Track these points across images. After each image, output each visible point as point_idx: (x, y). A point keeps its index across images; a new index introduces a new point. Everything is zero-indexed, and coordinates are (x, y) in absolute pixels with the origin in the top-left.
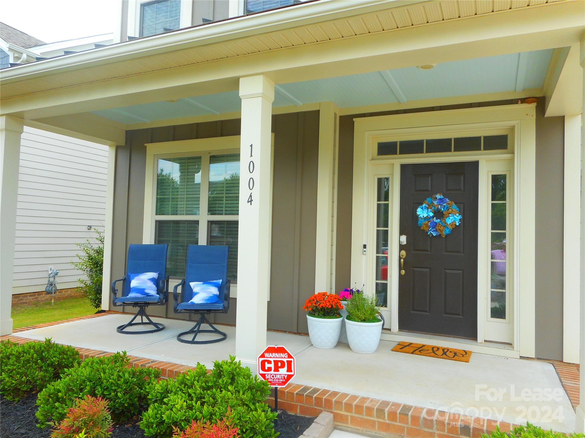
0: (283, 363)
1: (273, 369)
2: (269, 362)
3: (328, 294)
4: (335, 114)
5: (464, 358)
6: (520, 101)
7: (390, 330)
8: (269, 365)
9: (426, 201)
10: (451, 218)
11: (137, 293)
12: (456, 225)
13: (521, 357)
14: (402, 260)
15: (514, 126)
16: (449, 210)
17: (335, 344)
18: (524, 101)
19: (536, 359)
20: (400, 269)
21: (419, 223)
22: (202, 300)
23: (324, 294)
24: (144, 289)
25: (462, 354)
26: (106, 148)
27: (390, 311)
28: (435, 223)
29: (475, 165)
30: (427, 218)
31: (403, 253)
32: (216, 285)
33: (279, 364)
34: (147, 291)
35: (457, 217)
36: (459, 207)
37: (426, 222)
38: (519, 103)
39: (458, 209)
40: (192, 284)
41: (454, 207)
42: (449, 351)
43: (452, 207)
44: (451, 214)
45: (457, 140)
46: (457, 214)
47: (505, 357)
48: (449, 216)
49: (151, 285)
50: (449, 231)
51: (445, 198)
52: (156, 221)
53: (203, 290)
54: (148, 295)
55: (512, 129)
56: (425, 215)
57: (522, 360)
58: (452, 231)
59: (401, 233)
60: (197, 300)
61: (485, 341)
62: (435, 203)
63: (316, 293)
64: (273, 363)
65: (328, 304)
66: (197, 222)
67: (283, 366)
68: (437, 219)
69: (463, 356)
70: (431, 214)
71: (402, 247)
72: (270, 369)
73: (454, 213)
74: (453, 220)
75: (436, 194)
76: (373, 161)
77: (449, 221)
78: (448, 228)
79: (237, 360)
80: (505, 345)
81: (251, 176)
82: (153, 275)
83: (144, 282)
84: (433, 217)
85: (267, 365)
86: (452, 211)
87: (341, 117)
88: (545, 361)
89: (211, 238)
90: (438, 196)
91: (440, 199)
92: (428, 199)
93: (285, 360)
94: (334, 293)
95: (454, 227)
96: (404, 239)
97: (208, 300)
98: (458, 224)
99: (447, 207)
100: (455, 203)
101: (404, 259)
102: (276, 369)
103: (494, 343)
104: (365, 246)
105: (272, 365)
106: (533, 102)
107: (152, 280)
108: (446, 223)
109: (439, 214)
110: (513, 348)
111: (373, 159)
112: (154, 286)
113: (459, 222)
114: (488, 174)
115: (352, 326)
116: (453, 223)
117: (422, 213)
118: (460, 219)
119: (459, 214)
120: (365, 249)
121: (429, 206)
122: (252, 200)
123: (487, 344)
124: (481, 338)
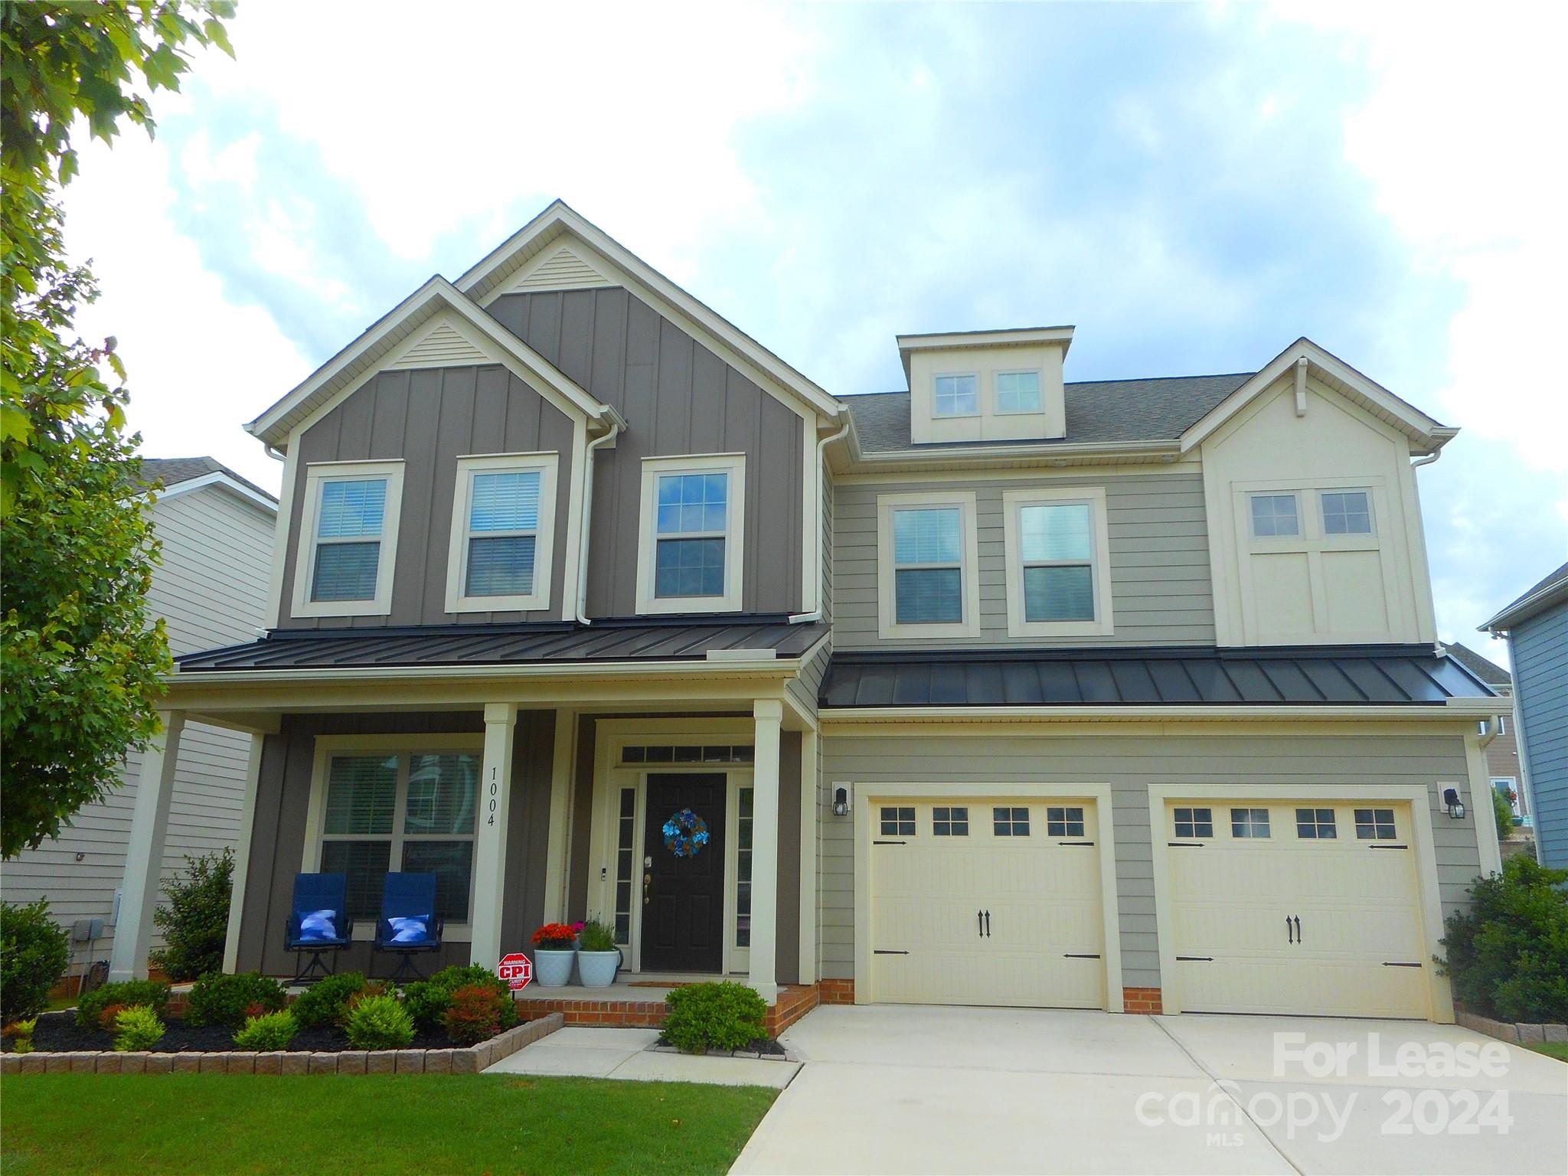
0: (520, 968)
1: (511, 975)
2: (508, 969)
3: (560, 925)
4: (575, 713)
7: (630, 971)
8: (508, 972)
9: (673, 817)
10: (698, 836)
11: (311, 935)
12: (703, 843)
14: (646, 886)
16: (696, 827)
17: (565, 981)
20: (644, 897)
21: (665, 842)
22: (408, 938)
23: (556, 925)
24: (321, 931)
26: (249, 736)
27: (631, 948)
28: (682, 841)
29: (723, 777)
30: (674, 836)
31: (648, 877)
32: (423, 921)
33: (517, 970)
34: (325, 934)
35: (704, 835)
36: (707, 824)
37: (673, 841)
39: (706, 826)
40: (391, 921)
41: (702, 824)
43: (700, 824)
44: (698, 831)
45: (707, 748)
46: (705, 832)
48: (696, 834)
49: (329, 925)
51: (693, 814)
52: (324, 842)
53: (407, 926)
54: (325, 937)
56: (672, 833)
58: (699, 850)
59: (646, 855)
60: (400, 938)
61: (730, 971)
62: (682, 820)
63: (546, 924)
64: (511, 970)
65: (559, 934)
66: (388, 844)
67: (520, 972)
68: (684, 837)
70: (678, 832)
71: (646, 871)
72: (508, 975)
73: (702, 830)
74: (700, 839)
75: (684, 809)
76: (617, 770)
77: (696, 839)
78: (695, 847)
79: (480, 966)
81: (493, 797)
82: (329, 913)
83: (321, 921)
84: (680, 835)
85: (506, 972)
86: (699, 828)
87: (580, 715)
89: (407, 863)
90: (685, 812)
91: (687, 815)
92: (675, 815)
93: (523, 966)
94: (566, 924)
95: (701, 846)
96: (649, 860)
97: (413, 938)
98: (705, 843)
99: (695, 824)
101: (648, 885)
102: (514, 975)
104: (604, 871)
105: (511, 972)
107: (330, 919)
108: (692, 842)
109: (686, 832)
111: (616, 767)
112: (333, 927)
113: (706, 840)
114: (736, 788)
115: (586, 956)
116: (700, 842)
117: (668, 830)
118: (708, 837)
119: (707, 832)
120: (604, 874)
121: (676, 822)
122: (492, 822)
123: (731, 975)
124: (725, 969)
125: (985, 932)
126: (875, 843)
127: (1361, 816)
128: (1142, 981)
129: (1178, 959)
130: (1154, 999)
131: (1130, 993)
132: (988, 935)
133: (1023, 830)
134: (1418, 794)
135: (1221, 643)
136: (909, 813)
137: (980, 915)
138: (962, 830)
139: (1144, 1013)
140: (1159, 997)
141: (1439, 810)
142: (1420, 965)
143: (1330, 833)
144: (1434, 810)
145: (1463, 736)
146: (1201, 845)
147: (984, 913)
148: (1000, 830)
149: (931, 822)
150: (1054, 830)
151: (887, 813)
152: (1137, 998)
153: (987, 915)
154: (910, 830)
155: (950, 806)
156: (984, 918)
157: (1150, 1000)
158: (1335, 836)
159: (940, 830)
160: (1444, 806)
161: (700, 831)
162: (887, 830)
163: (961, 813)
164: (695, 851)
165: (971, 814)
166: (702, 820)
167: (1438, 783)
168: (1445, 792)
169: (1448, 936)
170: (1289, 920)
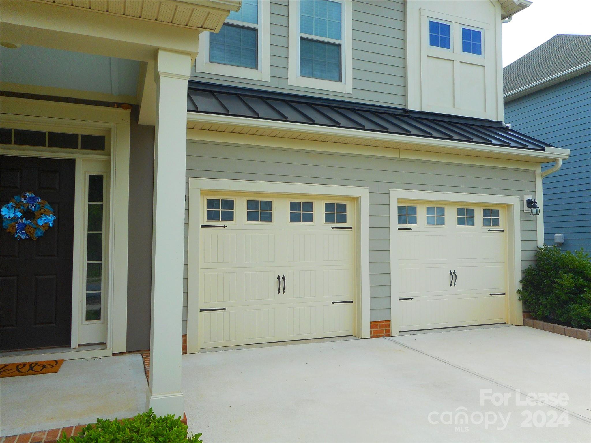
5: (53, 369)
6: (116, 104)
9: (13, 200)
10: (43, 219)
12: (49, 226)
13: (114, 354)
15: (111, 128)
16: (41, 210)
18: (120, 105)
19: (128, 352)
21: (4, 224)
25: (51, 365)
28: (25, 224)
29: (72, 163)
30: (14, 219)
35: (50, 218)
36: (53, 207)
37: (13, 223)
38: (115, 107)
39: (51, 209)
41: (48, 207)
42: (38, 364)
43: (45, 207)
44: (43, 214)
45: (52, 135)
46: (51, 215)
47: (98, 358)
48: (41, 217)
50: (41, 233)
51: (37, 197)
55: (109, 131)
56: (12, 216)
57: (114, 357)
58: (45, 233)
61: (79, 346)
62: (24, 202)
68: (26, 220)
69: (53, 367)
70: (20, 215)
73: (47, 213)
74: (45, 222)
75: (26, 192)
77: (41, 222)
78: (39, 230)
80: (98, 346)
84: (22, 218)
86: (45, 211)
88: (135, 353)
90: (29, 195)
91: (30, 198)
92: (16, 197)
95: (47, 228)
98: (51, 226)
99: (39, 207)
100: (49, 203)
103: (88, 345)
106: (128, 109)
108: (37, 224)
109: (28, 214)
110: (107, 347)
113: (52, 223)
114: (85, 174)
116: (46, 225)
117: (8, 212)
118: (54, 221)
119: (54, 215)
121: (17, 205)
123: (81, 348)
124: (74, 342)
125: (281, 290)
126: (202, 226)
127: (486, 213)
128: (381, 317)
129: (400, 299)
130: (386, 327)
131: (374, 325)
132: (284, 292)
133: (309, 218)
134: (515, 201)
135: (410, 107)
136: (229, 204)
137: (279, 278)
138: (268, 217)
139: (381, 336)
140: (389, 326)
141: (524, 211)
142: (504, 294)
143: (471, 223)
144: (522, 211)
145: (535, 170)
146: (410, 229)
147: (281, 277)
148: (294, 218)
149: (245, 211)
150: (329, 219)
151: (211, 203)
152: (377, 328)
153: (284, 278)
154: (230, 217)
155: (260, 199)
156: (281, 281)
157: (384, 328)
158: (473, 224)
159: (252, 217)
160: (526, 209)
161: (45, 213)
162: (211, 216)
163: (268, 205)
164: (39, 234)
165: (274, 205)
166: (47, 203)
167: (524, 196)
168: (527, 200)
169: (523, 278)
170: (451, 273)
